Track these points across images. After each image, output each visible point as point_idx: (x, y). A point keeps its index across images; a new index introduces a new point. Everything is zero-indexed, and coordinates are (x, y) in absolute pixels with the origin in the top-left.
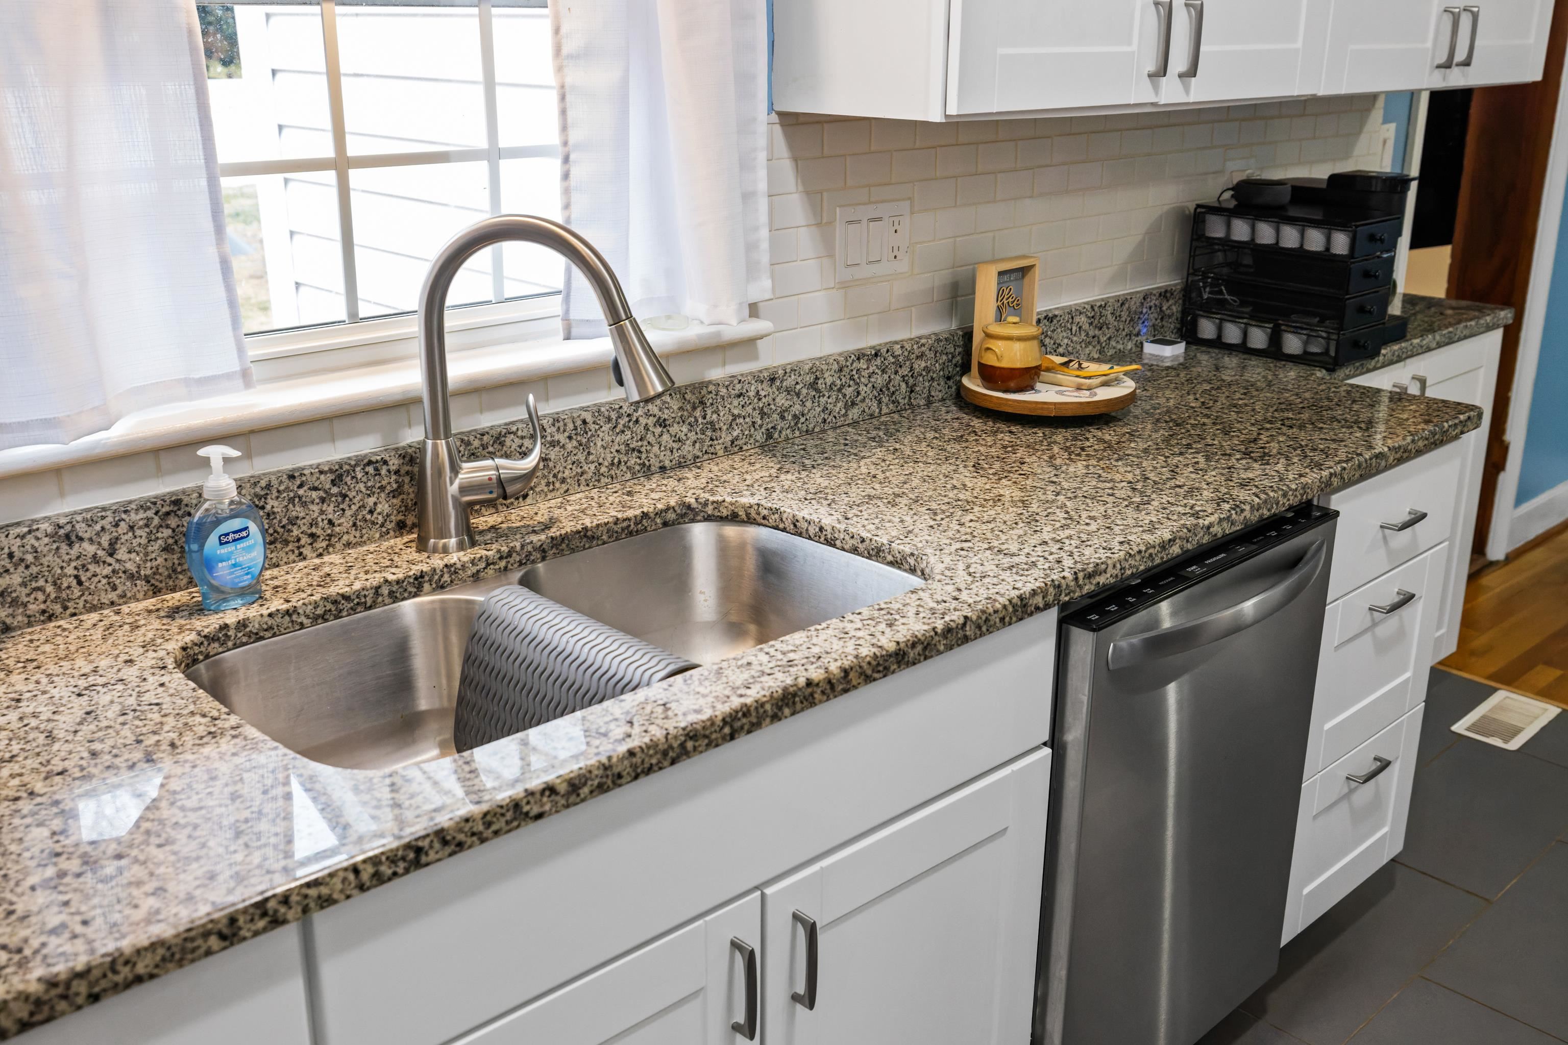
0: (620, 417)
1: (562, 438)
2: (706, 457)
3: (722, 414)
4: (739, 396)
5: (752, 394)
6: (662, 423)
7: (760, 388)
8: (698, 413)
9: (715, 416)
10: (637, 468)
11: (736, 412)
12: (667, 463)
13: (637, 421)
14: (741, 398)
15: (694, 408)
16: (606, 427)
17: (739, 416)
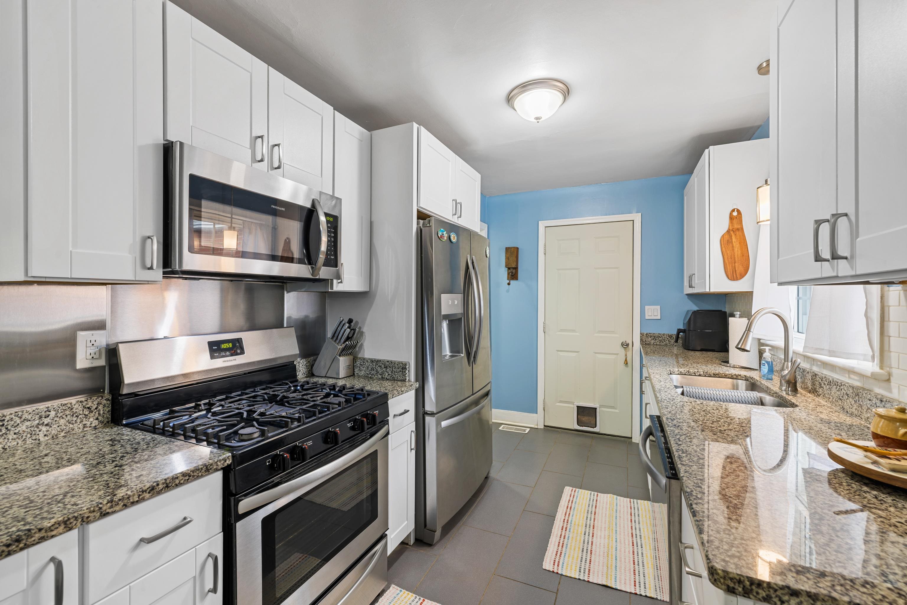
0: (838, 385)
1: (826, 383)
2: (859, 418)
3: (864, 404)
4: (870, 400)
5: (874, 402)
6: (847, 395)
7: (877, 401)
8: (857, 398)
9: (862, 403)
10: (841, 407)
11: (869, 406)
12: (848, 411)
13: (841, 390)
14: (870, 402)
15: (856, 396)
16: (835, 387)
17: (869, 408)
